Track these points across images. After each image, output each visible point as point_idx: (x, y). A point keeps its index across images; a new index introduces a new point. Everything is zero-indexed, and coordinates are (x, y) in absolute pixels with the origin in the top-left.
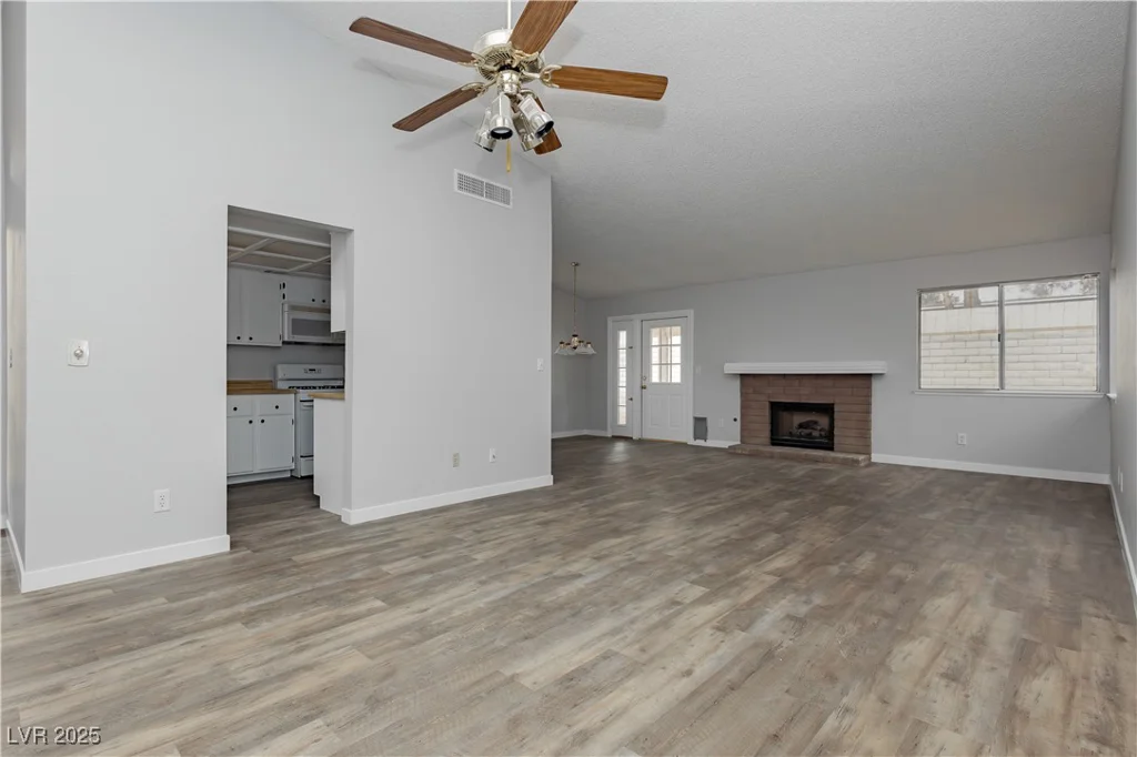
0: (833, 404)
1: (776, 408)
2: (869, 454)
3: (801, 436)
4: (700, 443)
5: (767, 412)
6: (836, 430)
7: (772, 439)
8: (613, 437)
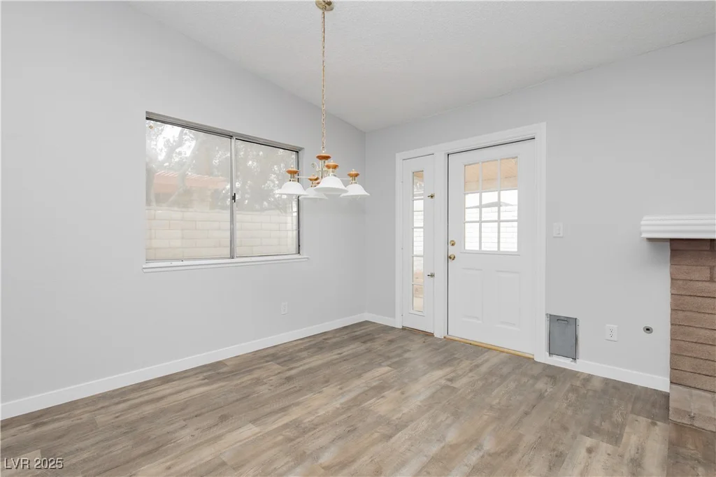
4: (560, 361)
8: (404, 329)
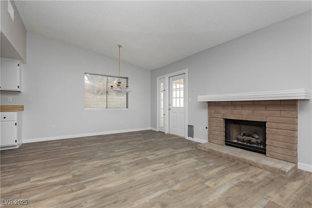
0: (265, 123)
1: (228, 122)
2: (296, 163)
3: (243, 141)
4: (190, 138)
5: (222, 124)
6: (267, 141)
7: (226, 141)
8: (159, 132)
